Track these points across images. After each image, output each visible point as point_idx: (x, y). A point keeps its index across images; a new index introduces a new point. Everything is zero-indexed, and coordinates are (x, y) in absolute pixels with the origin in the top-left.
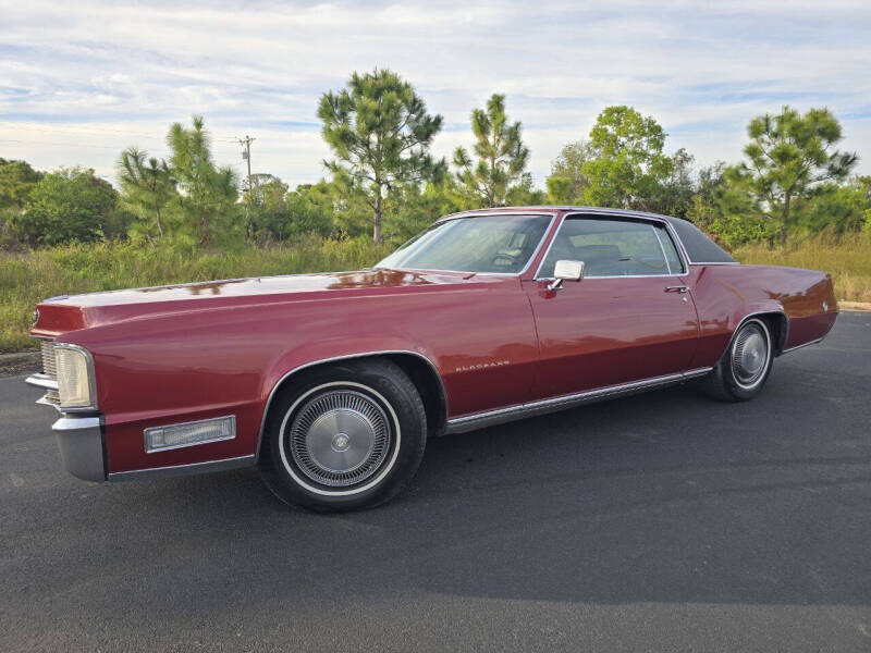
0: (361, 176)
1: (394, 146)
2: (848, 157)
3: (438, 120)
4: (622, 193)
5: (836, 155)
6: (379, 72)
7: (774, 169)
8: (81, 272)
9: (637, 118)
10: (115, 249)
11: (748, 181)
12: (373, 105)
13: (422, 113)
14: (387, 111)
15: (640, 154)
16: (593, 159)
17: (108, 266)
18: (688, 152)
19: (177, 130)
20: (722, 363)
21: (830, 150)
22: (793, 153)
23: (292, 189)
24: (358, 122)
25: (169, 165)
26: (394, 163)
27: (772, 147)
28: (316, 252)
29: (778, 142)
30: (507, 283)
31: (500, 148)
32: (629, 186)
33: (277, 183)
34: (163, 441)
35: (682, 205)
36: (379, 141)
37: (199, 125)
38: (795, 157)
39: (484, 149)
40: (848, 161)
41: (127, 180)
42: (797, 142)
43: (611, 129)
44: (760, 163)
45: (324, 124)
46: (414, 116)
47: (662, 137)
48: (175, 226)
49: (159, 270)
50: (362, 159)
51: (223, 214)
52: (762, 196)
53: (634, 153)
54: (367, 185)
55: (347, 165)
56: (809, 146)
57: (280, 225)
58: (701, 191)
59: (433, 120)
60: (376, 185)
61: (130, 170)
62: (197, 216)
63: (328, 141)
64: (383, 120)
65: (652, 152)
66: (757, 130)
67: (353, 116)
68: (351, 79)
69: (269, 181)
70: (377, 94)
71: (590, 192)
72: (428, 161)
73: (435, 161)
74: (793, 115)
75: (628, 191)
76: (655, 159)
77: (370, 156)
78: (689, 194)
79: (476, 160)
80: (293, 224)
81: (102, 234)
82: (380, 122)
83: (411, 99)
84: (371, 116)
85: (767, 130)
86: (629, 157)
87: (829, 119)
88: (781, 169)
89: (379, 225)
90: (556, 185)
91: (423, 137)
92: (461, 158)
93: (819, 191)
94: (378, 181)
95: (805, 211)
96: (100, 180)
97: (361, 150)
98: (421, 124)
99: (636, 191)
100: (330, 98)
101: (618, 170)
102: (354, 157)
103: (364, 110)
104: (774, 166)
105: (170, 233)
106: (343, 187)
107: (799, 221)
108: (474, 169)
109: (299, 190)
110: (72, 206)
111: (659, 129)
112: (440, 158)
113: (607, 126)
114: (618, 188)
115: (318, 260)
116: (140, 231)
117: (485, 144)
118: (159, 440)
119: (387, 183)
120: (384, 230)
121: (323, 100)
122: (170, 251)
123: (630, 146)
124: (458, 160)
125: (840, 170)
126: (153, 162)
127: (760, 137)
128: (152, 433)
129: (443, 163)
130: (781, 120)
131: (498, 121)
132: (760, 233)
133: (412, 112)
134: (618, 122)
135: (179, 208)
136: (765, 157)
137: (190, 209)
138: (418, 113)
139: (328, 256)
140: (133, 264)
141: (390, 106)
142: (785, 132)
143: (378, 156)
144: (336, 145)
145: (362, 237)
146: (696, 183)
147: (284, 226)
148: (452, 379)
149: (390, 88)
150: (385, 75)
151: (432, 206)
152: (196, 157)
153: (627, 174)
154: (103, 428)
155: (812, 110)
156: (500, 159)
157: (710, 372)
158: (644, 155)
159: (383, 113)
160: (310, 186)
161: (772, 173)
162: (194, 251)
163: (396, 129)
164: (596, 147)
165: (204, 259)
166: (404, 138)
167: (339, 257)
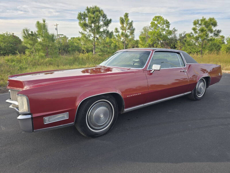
0: (89, 36)
1: (99, 27)
2: (219, 31)
3: (111, 20)
4: (159, 40)
5: (216, 30)
6: (94, 6)
7: (200, 34)
8: (13, 63)
9: (163, 19)
10: (22, 57)
11: (193, 37)
12: (93, 16)
13: (106, 18)
14: (97, 18)
15: (163, 29)
16: (151, 30)
17: (21, 62)
18: (176, 29)
19: (38, 23)
20: (194, 90)
21: (214, 29)
22: (205, 30)
23: (69, 39)
24: (88, 21)
25: (36, 33)
26: (99, 32)
27: (199, 28)
28: (78, 57)
29: (201, 27)
30: (139, 71)
31: (127, 28)
32: (161, 38)
33: (65, 37)
34: (49, 120)
35: (174, 43)
36: (94, 26)
37: (44, 21)
38: (205, 31)
39: (123, 28)
40: (219, 32)
41: (25, 37)
42: (206, 27)
43: (156, 22)
44: (196, 32)
45: (79, 21)
46: (104, 19)
47: (169, 25)
48: (39, 50)
49: (35, 63)
50: (90, 31)
51: (51, 47)
52: (196, 41)
53: (162, 29)
54: (91, 38)
55: (86, 33)
56: (209, 28)
57: (66, 49)
58: (179, 39)
59: (109, 20)
60: (94, 38)
61: (25, 34)
62: (45, 47)
63: (80, 26)
64: (95, 20)
65: (167, 29)
66: (195, 23)
67: (87, 19)
68: (86, 8)
69: (63, 36)
70: (94, 13)
71: (150, 40)
72: (108, 32)
73: (110, 32)
74: (205, 19)
75: (160, 39)
76: (167, 31)
77: (92, 30)
78: (176, 40)
79: (121, 31)
80: (70, 49)
81: (18, 52)
82: (95, 21)
83: (103, 14)
84: (92, 19)
85: (198, 23)
86: (161, 30)
87: (214, 20)
88: (202, 34)
89: (95, 49)
90: (142, 38)
91: (106, 25)
92: (117, 31)
93: (211, 40)
94: (94, 37)
95: (207, 45)
96: (16, 36)
97: (89, 29)
98: (106, 21)
99: (162, 39)
100: (81, 14)
101: (158, 34)
102: (88, 30)
103: (90, 17)
104: (200, 33)
105: (37, 52)
106: (85, 39)
107: (206, 48)
108: (120, 34)
109: (71, 39)
110: (8, 44)
111: (169, 22)
112: (111, 31)
113: (155, 21)
114: (157, 38)
115: (78, 59)
116: (29, 52)
117: (123, 27)
118: (48, 120)
119: (97, 38)
120: (96, 51)
121: (79, 14)
122: (37, 57)
123: (161, 27)
124: (116, 31)
125: (217, 34)
126: (32, 32)
127: (196, 25)
128: (45, 118)
129: (112, 32)
130: (202, 20)
131: (127, 20)
132: (194, 51)
133: (103, 18)
134: (158, 20)
135: (40, 45)
136: (197, 31)
137: (43, 45)
138: (105, 18)
139: (81, 58)
140: (27, 61)
141: (97, 16)
142: (203, 24)
143: (94, 30)
144: (82, 27)
145: (90, 53)
146: (178, 37)
147: (68, 49)
148: (126, 99)
149: (97, 11)
150: (96, 7)
151: (109, 44)
152: (44, 31)
153: (160, 35)
154: (32, 118)
155: (210, 18)
156: (127, 31)
157: (191, 93)
158: (164, 30)
159: (96, 18)
160: (74, 38)
161: (199, 35)
162: (44, 57)
163: (99, 23)
164: (152, 27)
165: (47, 59)
166: (101, 25)
167: (84, 58)
